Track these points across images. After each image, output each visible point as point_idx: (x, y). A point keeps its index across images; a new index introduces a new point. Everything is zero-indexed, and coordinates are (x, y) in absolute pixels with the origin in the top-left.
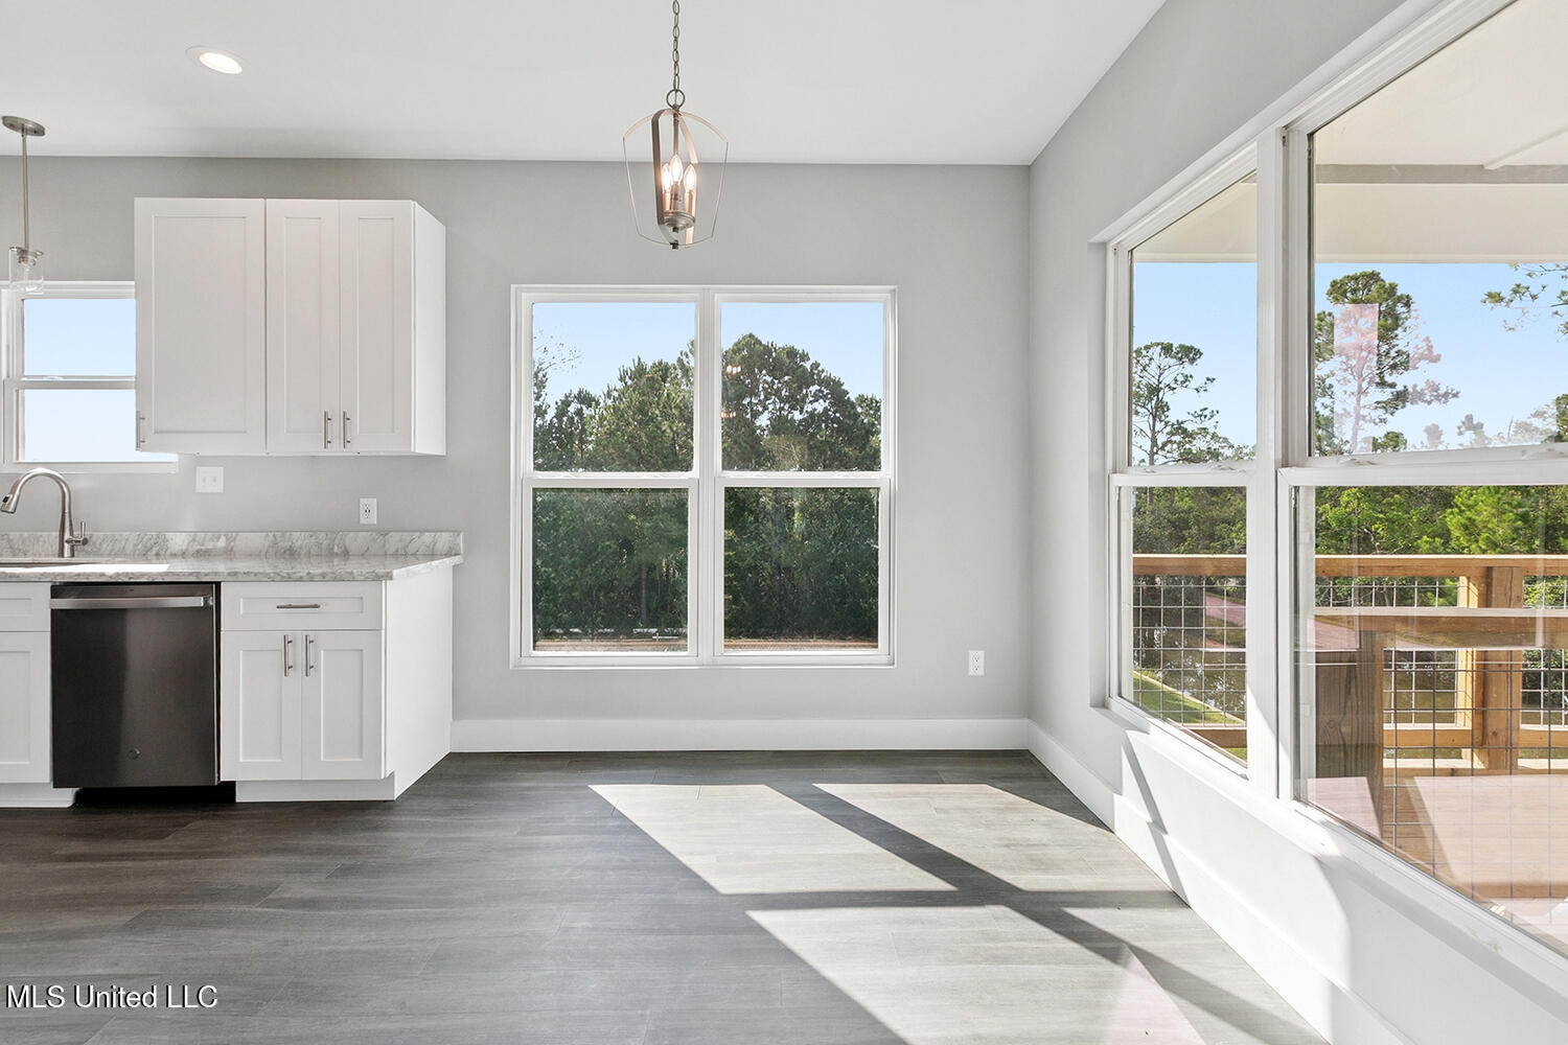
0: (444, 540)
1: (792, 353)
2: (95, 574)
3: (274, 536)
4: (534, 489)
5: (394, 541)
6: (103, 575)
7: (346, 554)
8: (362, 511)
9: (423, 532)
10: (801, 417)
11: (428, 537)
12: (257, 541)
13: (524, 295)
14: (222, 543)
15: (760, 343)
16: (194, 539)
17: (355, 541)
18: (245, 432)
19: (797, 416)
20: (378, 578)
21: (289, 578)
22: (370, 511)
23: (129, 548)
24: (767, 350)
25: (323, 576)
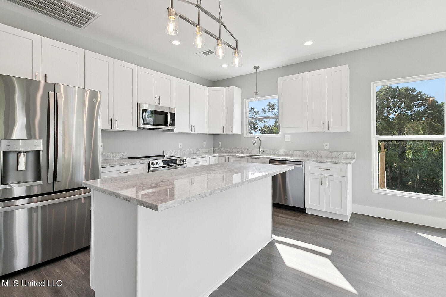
0: (350, 155)
1: (407, 89)
2: (278, 158)
3: (303, 152)
4: (378, 141)
5: (335, 154)
6: (280, 158)
7: (321, 157)
8: (325, 146)
9: (343, 152)
10: (411, 114)
11: (345, 153)
12: (299, 153)
13: (374, 85)
14: (291, 153)
15: (391, 87)
16: (285, 152)
17: (323, 154)
18: (302, 127)
19: (409, 113)
20: (346, 163)
21: (322, 162)
22: (327, 146)
23: (271, 153)
24: (395, 90)
25: (331, 162)
